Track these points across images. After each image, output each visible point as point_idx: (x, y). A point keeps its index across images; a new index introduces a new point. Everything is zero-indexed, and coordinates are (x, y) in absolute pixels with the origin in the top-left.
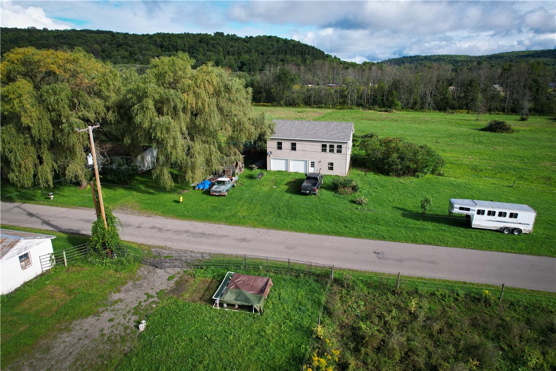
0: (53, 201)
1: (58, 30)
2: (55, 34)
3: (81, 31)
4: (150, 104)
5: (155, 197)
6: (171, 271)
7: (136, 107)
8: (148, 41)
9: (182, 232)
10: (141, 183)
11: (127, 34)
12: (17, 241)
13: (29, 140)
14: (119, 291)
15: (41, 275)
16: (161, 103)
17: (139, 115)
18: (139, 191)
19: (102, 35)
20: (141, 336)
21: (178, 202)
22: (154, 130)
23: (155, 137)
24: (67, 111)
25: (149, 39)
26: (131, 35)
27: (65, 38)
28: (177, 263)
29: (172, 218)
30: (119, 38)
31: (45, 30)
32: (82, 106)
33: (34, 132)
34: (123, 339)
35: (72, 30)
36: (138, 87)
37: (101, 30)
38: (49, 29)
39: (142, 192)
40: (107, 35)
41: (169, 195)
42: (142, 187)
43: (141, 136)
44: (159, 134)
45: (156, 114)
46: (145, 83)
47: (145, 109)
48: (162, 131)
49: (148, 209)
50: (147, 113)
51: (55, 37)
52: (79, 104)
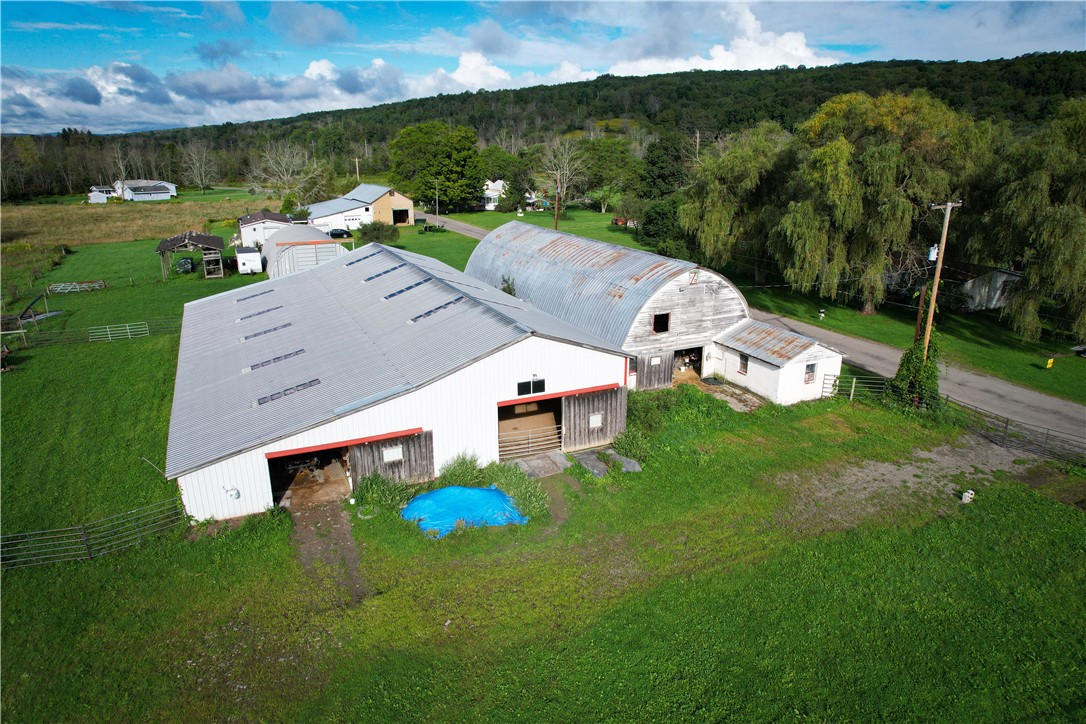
0: (822, 322)
1: (821, 68)
2: (816, 74)
3: (861, 65)
4: (1043, 181)
5: (991, 351)
6: (1021, 454)
7: (1013, 185)
8: (999, 73)
9: (1046, 410)
10: (965, 326)
11: (953, 63)
12: (811, 344)
13: (827, 225)
14: (930, 451)
15: (820, 400)
16: (1064, 182)
17: (1015, 200)
18: (960, 336)
19: (899, 69)
20: (963, 507)
21: (1041, 368)
22: (1037, 228)
23: (1034, 240)
24: (889, 186)
25: (1001, 70)
26: (960, 64)
27: (830, 80)
28: (1032, 447)
29: (1026, 387)
30: (933, 72)
31: (802, 69)
32: (914, 179)
33: (838, 214)
34: (935, 501)
35: (846, 65)
36: (1027, 151)
37: (898, 59)
38: (808, 67)
39: (967, 340)
40: (908, 68)
41: (1022, 354)
42: (967, 333)
43: (1005, 237)
44: (1045, 236)
45: (1047, 200)
46: (1043, 143)
47: (1030, 189)
48: (1053, 231)
49: (979, 366)
50: (1032, 198)
51: (815, 80)
52: (910, 177)
